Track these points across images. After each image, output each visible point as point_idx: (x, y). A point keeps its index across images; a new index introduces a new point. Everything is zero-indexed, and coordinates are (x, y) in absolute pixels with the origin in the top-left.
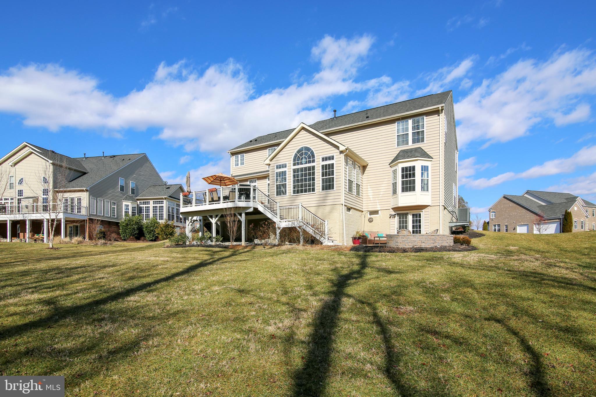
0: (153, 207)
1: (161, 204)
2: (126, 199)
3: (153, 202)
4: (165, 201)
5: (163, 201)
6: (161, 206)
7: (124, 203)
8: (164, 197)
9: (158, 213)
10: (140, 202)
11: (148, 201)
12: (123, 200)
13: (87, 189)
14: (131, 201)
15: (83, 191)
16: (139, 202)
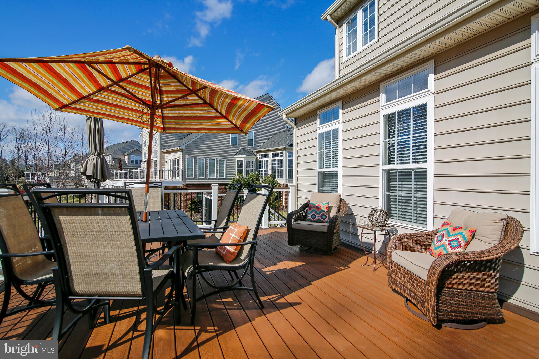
0: (272, 160)
1: (280, 156)
2: (239, 154)
3: (272, 154)
4: (284, 152)
5: (282, 153)
6: (280, 160)
7: (237, 159)
8: (282, 147)
9: (277, 169)
10: (260, 155)
11: (267, 153)
12: (236, 155)
13: (182, 148)
14: (245, 156)
15: (177, 151)
16: (258, 155)
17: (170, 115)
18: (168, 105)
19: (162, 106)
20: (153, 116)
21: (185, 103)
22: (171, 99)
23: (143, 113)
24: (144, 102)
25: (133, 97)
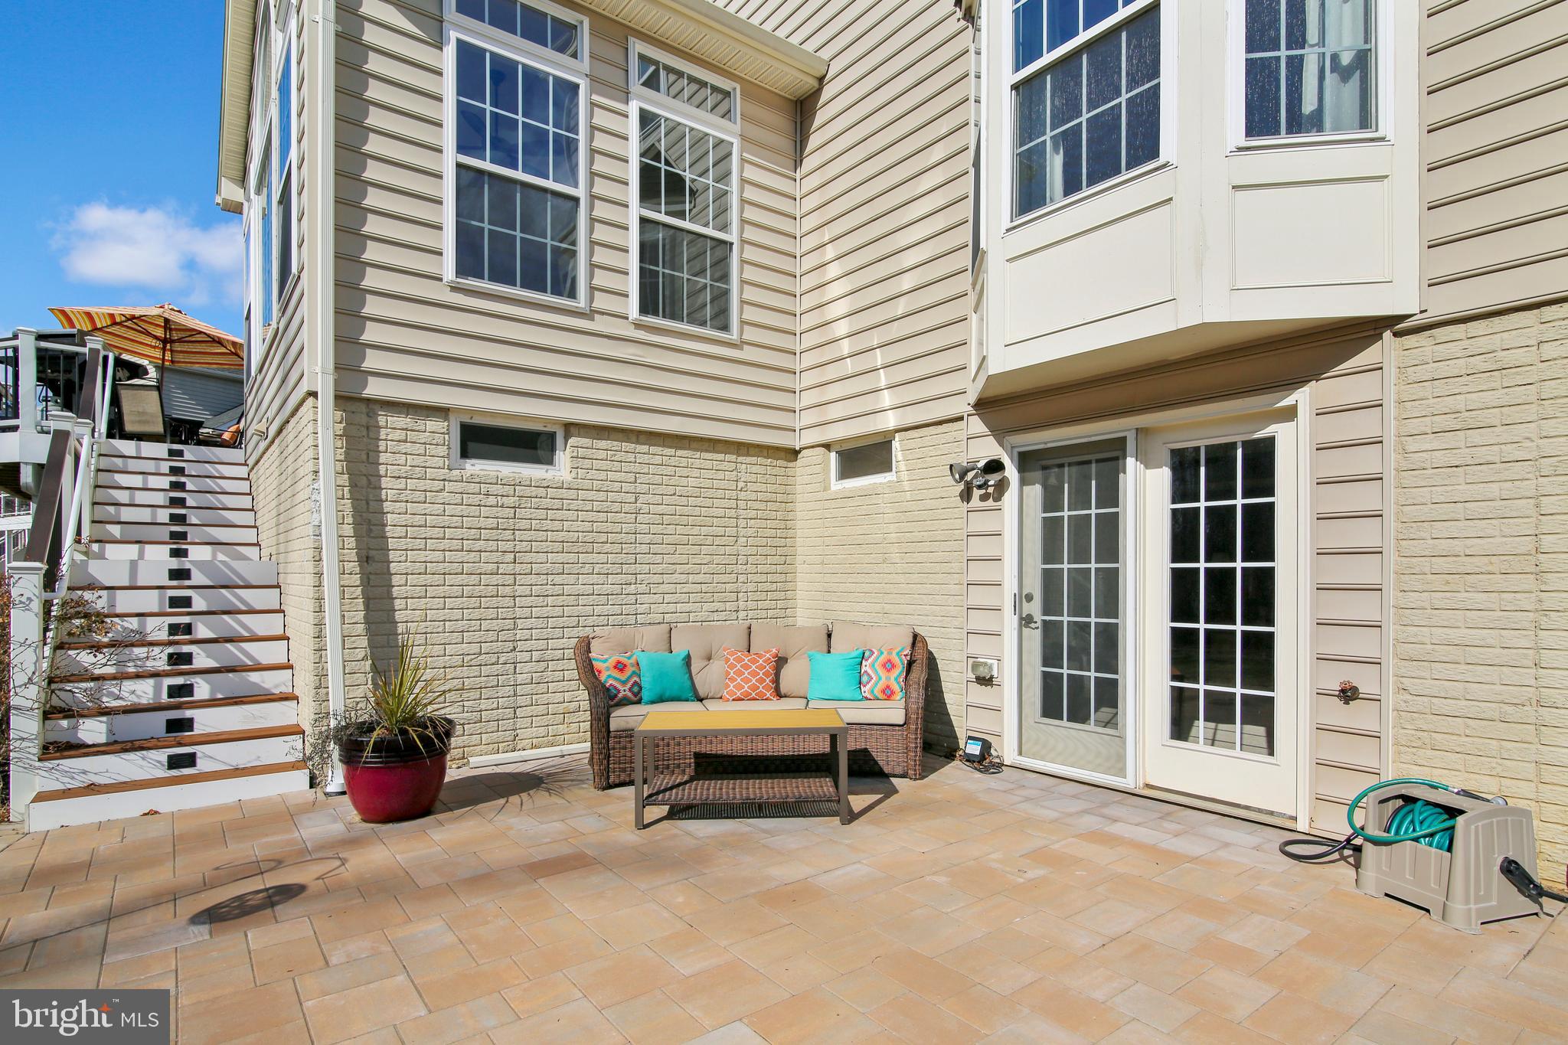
17: (179, 349)
18: (180, 341)
19: (172, 341)
20: (164, 349)
21: (194, 339)
22: (184, 336)
23: (155, 347)
24: (156, 337)
25: (149, 334)
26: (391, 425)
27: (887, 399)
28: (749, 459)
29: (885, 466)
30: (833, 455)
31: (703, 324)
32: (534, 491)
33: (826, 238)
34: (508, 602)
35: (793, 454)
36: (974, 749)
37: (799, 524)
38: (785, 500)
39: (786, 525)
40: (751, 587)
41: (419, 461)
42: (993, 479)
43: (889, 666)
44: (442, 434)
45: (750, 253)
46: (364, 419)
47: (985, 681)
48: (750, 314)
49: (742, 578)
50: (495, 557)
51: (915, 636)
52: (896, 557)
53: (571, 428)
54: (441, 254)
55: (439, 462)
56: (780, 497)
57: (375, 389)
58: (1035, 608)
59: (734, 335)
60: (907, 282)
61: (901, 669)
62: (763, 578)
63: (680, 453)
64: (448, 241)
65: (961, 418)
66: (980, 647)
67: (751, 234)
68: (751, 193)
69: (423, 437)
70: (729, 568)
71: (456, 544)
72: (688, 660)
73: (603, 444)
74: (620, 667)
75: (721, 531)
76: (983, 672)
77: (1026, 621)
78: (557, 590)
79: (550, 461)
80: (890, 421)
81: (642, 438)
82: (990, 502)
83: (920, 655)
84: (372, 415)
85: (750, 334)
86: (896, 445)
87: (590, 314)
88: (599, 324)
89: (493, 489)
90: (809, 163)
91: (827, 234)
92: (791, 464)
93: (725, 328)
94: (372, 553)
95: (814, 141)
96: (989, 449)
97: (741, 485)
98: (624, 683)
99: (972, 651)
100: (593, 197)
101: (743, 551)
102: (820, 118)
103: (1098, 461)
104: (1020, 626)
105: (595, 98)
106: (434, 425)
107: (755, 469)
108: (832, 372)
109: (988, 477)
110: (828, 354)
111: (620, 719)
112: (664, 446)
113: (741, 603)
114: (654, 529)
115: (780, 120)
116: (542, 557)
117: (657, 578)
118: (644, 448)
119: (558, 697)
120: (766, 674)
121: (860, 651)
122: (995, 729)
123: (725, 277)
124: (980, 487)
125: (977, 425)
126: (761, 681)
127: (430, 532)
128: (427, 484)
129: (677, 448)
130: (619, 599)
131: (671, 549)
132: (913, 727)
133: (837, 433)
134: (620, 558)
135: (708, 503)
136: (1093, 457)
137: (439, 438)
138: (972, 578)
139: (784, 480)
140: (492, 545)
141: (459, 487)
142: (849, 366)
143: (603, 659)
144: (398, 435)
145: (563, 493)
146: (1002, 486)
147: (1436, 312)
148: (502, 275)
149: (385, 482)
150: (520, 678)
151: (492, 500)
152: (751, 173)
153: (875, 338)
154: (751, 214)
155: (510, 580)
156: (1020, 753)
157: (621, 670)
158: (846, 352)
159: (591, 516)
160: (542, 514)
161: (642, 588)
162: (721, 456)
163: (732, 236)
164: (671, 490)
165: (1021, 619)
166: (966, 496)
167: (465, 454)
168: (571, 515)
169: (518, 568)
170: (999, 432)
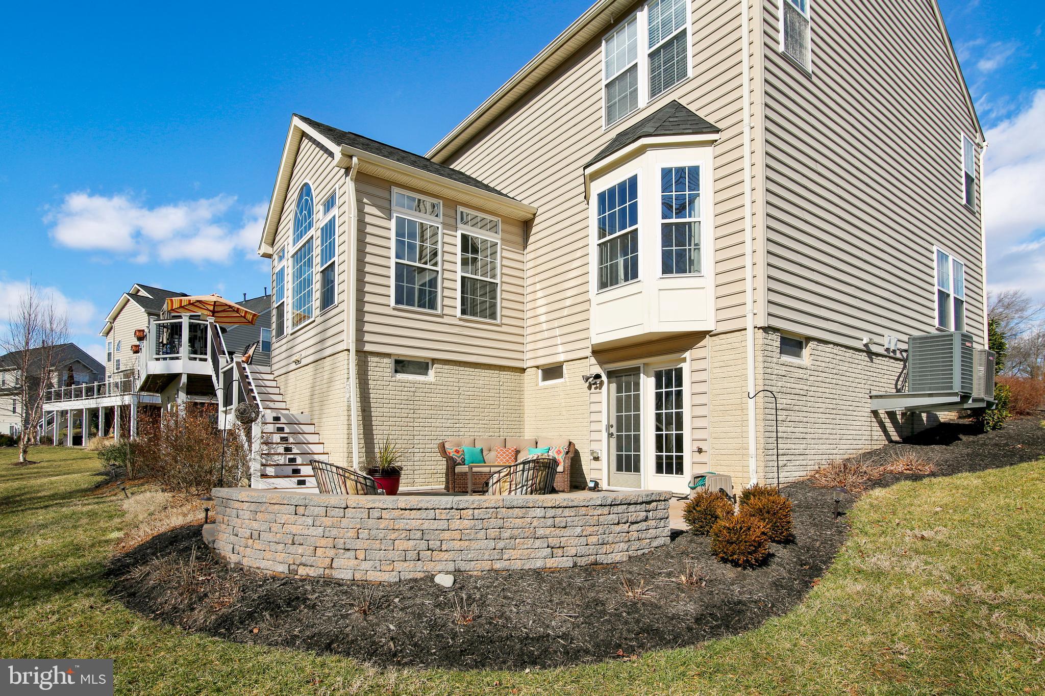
17: (219, 316)
18: (220, 311)
19: (217, 312)
21: (226, 310)
22: (222, 309)
24: (209, 310)
25: (206, 309)
26: (373, 360)
27: (560, 349)
28: (505, 373)
29: (560, 375)
30: (540, 371)
31: (486, 317)
32: (421, 386)
33: (537, 281)
34: (411, 429)
35: (523, 370)
36: (592, 485)
37: (526, 400)
38: (519, 390)
39: (520, 400)
40: (505, 426)
41: (381, 374)
42: (598, 381)
43: (559, 452)
44: (388, 363)
45: (505, 287)
46: (363, 359)
47: (596, 459)
48: (505, 312)
49: (501, 423)
50: (407, 411)
51: (570, 443)
52: (564, 413)
53: (434, 361)
54: (390, 296)
55: (388, 374)
56: (517, 389)
57: (368, 347)
58: (613, 430)
59: (498, 321)
60: (568, 302)
61: (562, 454)
62: (511, 423)
63: (476, 370)
64: (392, 292)
65: (588, 358)
66: (594, 446)
67: (505, 279)
68: (505, 262)
69: (383, 365)
70: (496, 418)
71: (393, 406)
72: (482, 450)
73: (446, 367)
74: (457, 452)
75: (492, 403)
76: (595, 455)
77: (610, 435)
78: (429, 425)
79: (426, 374)
80: (561, 358)
81: (461, 364)
82: (598, 390)
83: (572, 449)
84: (366, 357)
85: (505, 321)
86: (564, 367)
87: (441, 316)
88: (446, 320)
89: (407, 385)
90: (529, 248)
91: (537, 279)
92: (522, 375)
93: (495, 319)
94: (365, 408)
95: (532, 239)
96: (597, 370)
97: (501, 383)
98: (459, 457)
99: (592, 448)
100: (443, 270)
101: (502, 411)
102: (534, 230)
103: (634, 375)
104: (608, 437)
105: (445, 231)
106: (386, 360)
107: (507, 377)
108: (539, 336)
109: (596, 380)
110: (538, 328)
111: (458, 469)
112: (470, 367)
113: (501, 433)
114: (466, 401)
115: (518, 230)
116: (424, 412)
117: (467, 422)
118: (462, 368)
119: (429, 467)
120: (512, 456)
121: (547, 448)
122: (599, 477)
123: (495, 298)
124: (593, 384)
125: (593, 360)
126: (510, 458)
127: (384, 401)
128: (384, 383)
129: (475, 368)
130: (452, 429)
131: (473, 409)
132: (566, 473)
133: (541, 362)
134: (453, 413)
135: (488, 391)
136: (632, 373)
137: (388, 366)
138: (592, 419)
139: (519, 381)
140: (406, 406)
141: (395, 384)
142: (546, 334)
143: (450, 449)
144: (375, 364)
145: (431, 386)
146: (602, 383)
147: (719, 330)
148: (410, 303)
149: (370, 382)
150: (416, 459)
151: (406, 389)
152: (505, 254)
153: (556, 324)
154: (505, 271)
155: (412, 420)
156: (609, 485)
157: (458, 453)
158: (544, 328)
159: (442, 396)
160: (423, 394)
161: (461, 425)
162: (493, 371)
163: (498, 281)
164: (473, 386)
165: (609, 434)
166: (590, 388)
167: (396, 371)
168: (435, 395)
169: (415, 416)
170: (601, 363)
